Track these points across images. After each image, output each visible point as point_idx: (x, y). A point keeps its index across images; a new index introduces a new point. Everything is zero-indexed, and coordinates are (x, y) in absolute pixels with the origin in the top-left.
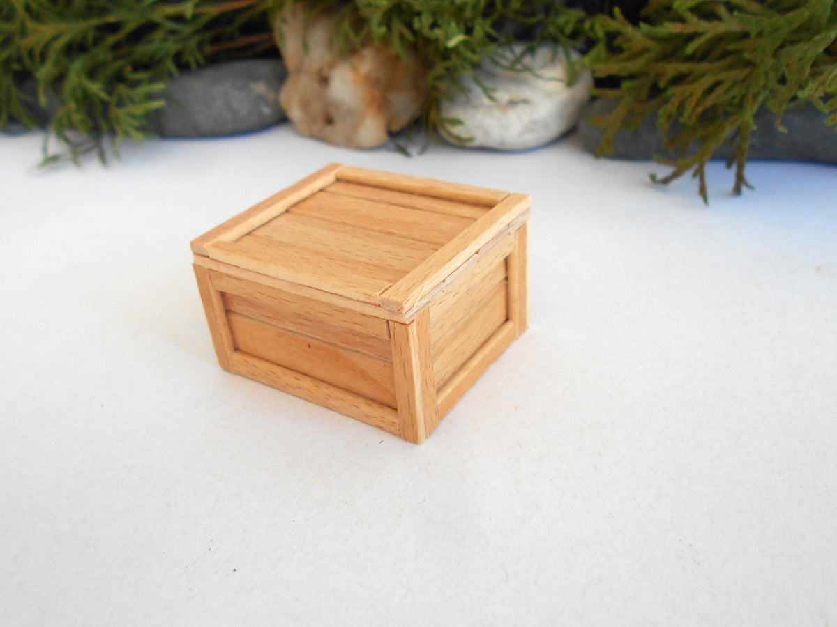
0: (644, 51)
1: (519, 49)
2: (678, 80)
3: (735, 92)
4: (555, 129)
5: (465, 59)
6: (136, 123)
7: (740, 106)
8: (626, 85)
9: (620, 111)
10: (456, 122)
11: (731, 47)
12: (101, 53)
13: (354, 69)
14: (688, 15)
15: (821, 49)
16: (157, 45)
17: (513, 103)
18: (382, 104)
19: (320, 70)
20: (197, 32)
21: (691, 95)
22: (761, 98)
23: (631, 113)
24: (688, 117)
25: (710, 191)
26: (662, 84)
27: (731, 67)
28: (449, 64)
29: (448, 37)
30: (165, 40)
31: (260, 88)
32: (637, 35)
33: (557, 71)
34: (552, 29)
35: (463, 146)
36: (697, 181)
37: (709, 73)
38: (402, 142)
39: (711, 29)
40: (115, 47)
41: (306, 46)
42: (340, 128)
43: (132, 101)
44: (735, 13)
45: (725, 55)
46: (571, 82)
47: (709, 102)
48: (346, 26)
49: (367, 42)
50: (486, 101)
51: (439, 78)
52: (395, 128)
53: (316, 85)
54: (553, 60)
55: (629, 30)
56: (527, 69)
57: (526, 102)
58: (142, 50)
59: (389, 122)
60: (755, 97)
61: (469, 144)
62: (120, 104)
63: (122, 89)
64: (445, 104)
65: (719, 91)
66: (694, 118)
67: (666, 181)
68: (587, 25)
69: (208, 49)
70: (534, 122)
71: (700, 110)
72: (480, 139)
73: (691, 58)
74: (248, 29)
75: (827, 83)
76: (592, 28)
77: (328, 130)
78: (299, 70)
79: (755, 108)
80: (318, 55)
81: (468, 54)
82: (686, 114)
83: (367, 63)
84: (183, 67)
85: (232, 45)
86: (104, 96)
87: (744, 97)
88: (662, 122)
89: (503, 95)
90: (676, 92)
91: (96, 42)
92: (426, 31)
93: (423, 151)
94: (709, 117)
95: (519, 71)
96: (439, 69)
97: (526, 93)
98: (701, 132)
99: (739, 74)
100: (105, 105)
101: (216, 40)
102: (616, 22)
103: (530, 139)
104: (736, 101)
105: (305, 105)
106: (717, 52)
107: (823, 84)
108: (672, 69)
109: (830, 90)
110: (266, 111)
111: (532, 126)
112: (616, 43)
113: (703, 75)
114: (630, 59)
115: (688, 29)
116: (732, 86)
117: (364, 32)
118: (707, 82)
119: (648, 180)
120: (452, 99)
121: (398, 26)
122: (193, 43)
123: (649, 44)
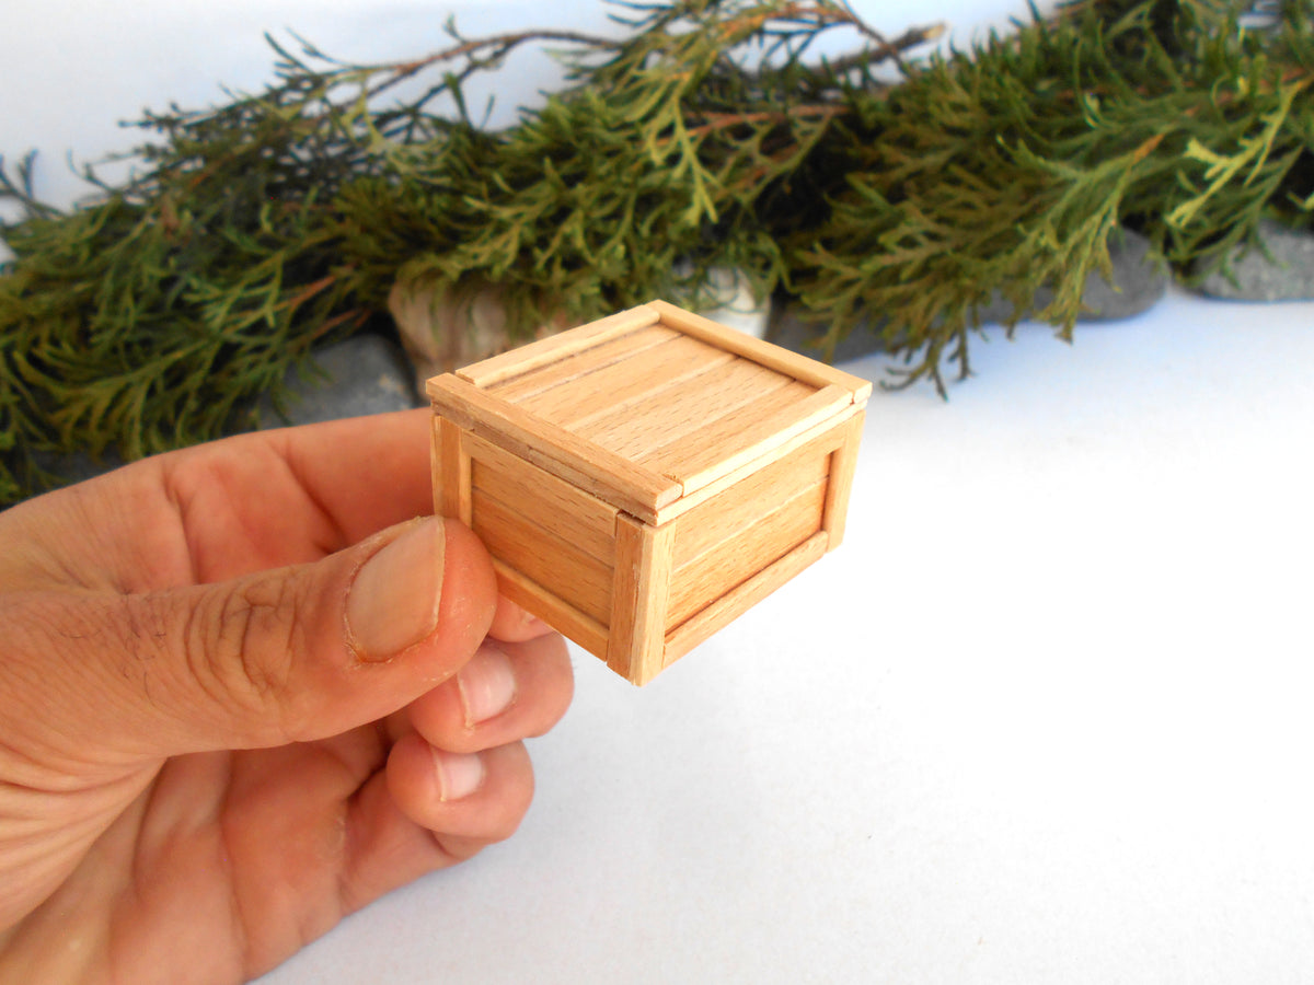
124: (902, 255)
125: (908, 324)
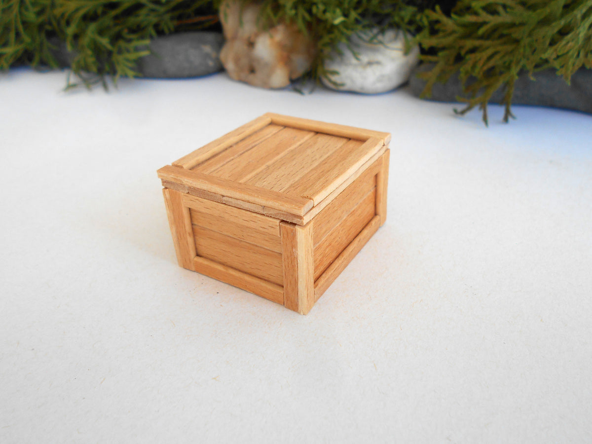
0: (453, 32)
1: (375, 31)
2: (473, 50)
3: (507, 59)
4: (395, 81)
5: (342, 33)
6: (130, 65)
7: (508, 68)
8: (441, 54)
9: (437, 70)
10: (335, 73)
11: (505, 32)
12: (107, 21)
13: (271, 37)
14: (480, 11)
15: (556, 30)
16: (142, 17)
17: (370, 63)
18: (287, 61)
19: (249, 38)
20: (167, 12)
21: (480, 59)
22: (521, 64)
23: (443, 72)
24: (478, 72)
25: (489, 119)
26: (463, 52)
27: (505, 43)
28: (332, 36)
29: (334, 19)
30: (148, 15)
31: (207, 49)
32: (449, 23)
33: (399, 45)
34: (396, 19)
35: (337, 89)
36: (481, 113)
37: (491, 47)
38: (298, 86)
39: (493, 20)
40: (116, 18)
41: (241, 23)
42: (259, 76)
43: (128, 51)
44: (508, 10)
45: (501, 36)
46: (407, 51)
47: (491, 63)
48: (269, 10)
49: (281, 21)
50: (354, 61)
51: (325, 45)
52: (295, 76)
53: (245, 47)
54: (396, 38)
55: (444, 19)
56: (381, 42)
57: (378, 63)
58: (132, 20)
59: (291, 72)
60: (518, 62)
61: (342, 88)
62: (120, 52)
63: (122, 44)
64: (327, 61)
65: (497, 57)
66: (481, 73)
67: (463, 113)
68: (418, 17)
69: (176, 23)
70: (383, 76)
71: (485, 68)
72: (349, 85)
73: (481, 37)
74: (200, 12)
75: (558, 50)
76: (421, 20)
77: (251, 77)
78: (235, 38)
79: (518, 69)
80: (249, 28)
81: (345, 31)
82: (477, 70)
83: (280, 34)
84: (160, 33)
85: (190, 21)
86: (109, 47)
87: (511, 62)
88: (463, 76)
89: (365, 58)
90: (471, 58)
91: (104, 13)
92: (320, 15)
93: (312, 91)
94: (490, 73)
95: (375, 44)
96: (326, 39)
97: (379, 57)
98: (485, 83)
99: (509, 48)
100: (110, 53)
101: (179, 18)
102: (437, 14)
103: (380, 86)
104: (507, 64)
105: (237, 61)
106: (496, 34)
107: (556, 50)
108: (469, 44)
109: (560, 54)
110: (211, 63)
111: (381, 78)
112: (437, 27)
113: (487, 48)
114: (444, 37)
115: (480, 19)
116: (504, 56)
117: (280, 14)
118: (490, 52)
119: (452, 112)
120: (332, 59)
121: (302, 11)
122: (167, 17)
123: (456, 28)
124: (484, 16)
125: (474, 67)
